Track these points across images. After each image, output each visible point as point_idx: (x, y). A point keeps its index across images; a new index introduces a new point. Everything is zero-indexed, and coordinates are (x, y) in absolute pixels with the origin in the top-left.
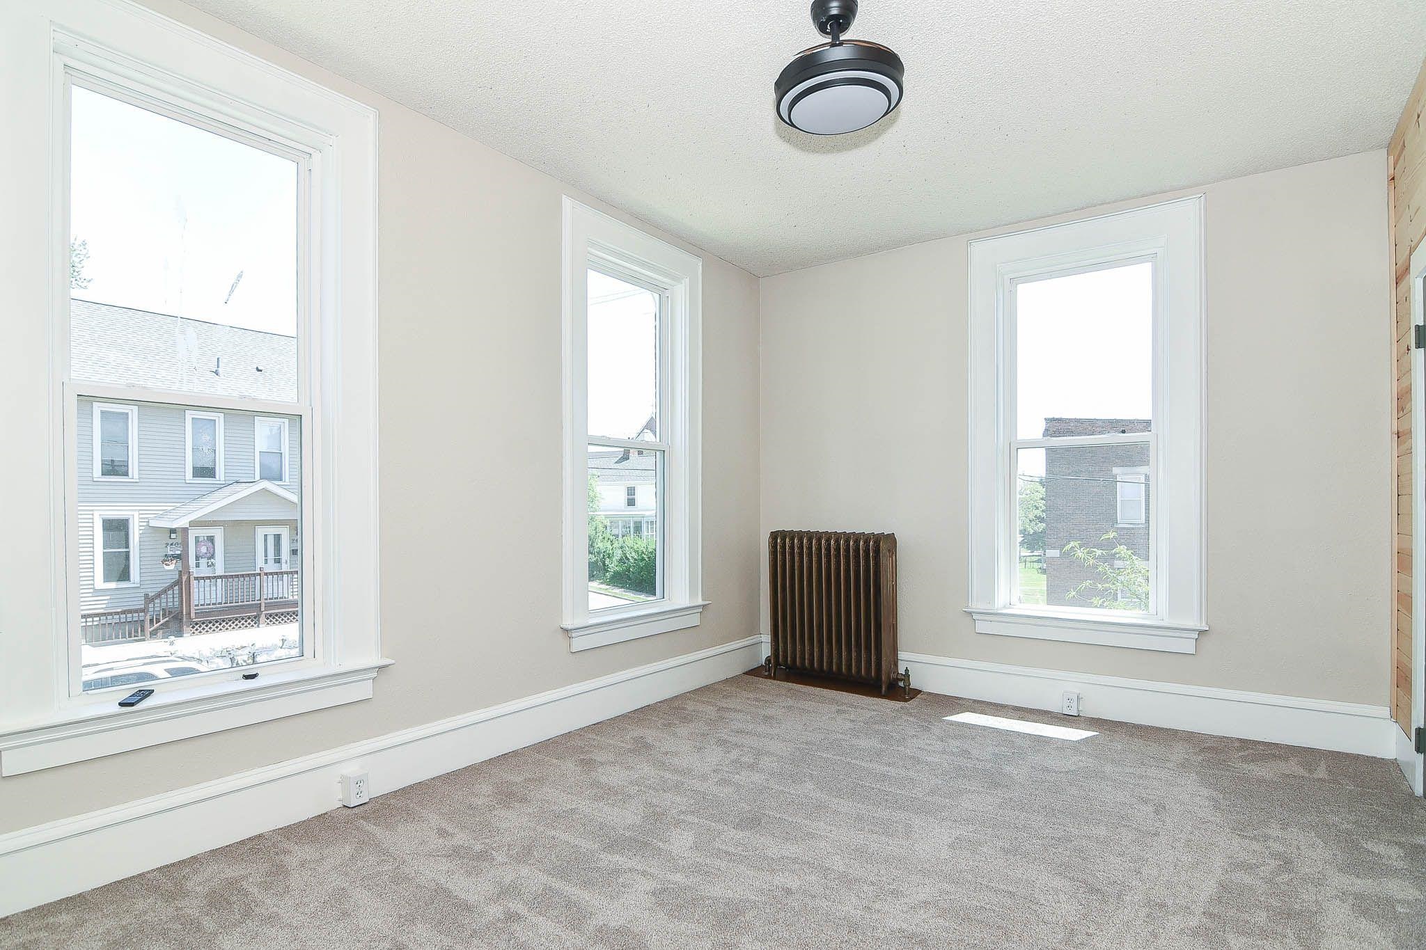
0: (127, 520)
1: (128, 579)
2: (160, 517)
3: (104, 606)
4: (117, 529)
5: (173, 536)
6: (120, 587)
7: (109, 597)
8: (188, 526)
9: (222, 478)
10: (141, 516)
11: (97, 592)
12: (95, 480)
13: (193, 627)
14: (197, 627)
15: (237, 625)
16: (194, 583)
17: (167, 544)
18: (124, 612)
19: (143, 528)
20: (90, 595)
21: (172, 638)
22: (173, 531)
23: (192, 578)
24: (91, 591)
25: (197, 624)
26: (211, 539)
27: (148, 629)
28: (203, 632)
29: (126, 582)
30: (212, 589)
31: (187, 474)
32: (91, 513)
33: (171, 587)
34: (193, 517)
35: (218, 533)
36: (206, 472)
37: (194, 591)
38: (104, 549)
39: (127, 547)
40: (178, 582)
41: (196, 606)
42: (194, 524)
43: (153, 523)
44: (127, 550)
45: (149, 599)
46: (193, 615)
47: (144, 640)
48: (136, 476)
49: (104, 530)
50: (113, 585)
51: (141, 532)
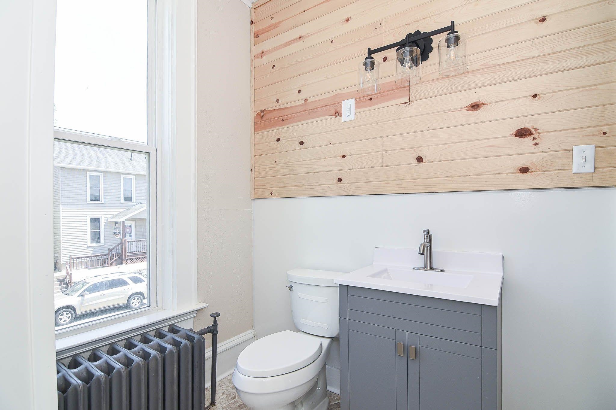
0: (99, 219)
1: (99, 242)
2: (113, 217)
3: (91, 253)
4: (95, 221)
5: (117, 225)
6: (98, 245)
7: (93, 250)
8: (124, 221)
9: (135, 202)
10: (105, 217)
11: (88, 247)
12: (88, 202)
13: (126, 261)
14: (128, 261)
15: (142, 260)
16: (127, 243)
17: (114, 228)
18: (101, 255)
19: (105, 222)
20: (86, 249)
21: (119, 266)
22: (116, 223)
23: (126, 242)
24: (86, 247)
25: (128, 260)
26: (130, 226)
27: (110, 262)
28: (130, 263)
29: (99, 244)
30: (131, 246)
31: (122, 200)
32: (86, 216)
33: (118, 245)
34: (127, 217)
35: (133, 223)
36: (128, 199)
37: (127, 246)
38: (91, 230)
39: (99, 229)
40: (121, 243)
41: (127, 253)
42: (127, 220)
43: (109, 220)
44: (99, 230)
45: (110, 250)
46: (126, 256)
47: (108, 266)
48: (103, 201)
49: (91, 222)
50: (94, 245)
51: (105, 223)
